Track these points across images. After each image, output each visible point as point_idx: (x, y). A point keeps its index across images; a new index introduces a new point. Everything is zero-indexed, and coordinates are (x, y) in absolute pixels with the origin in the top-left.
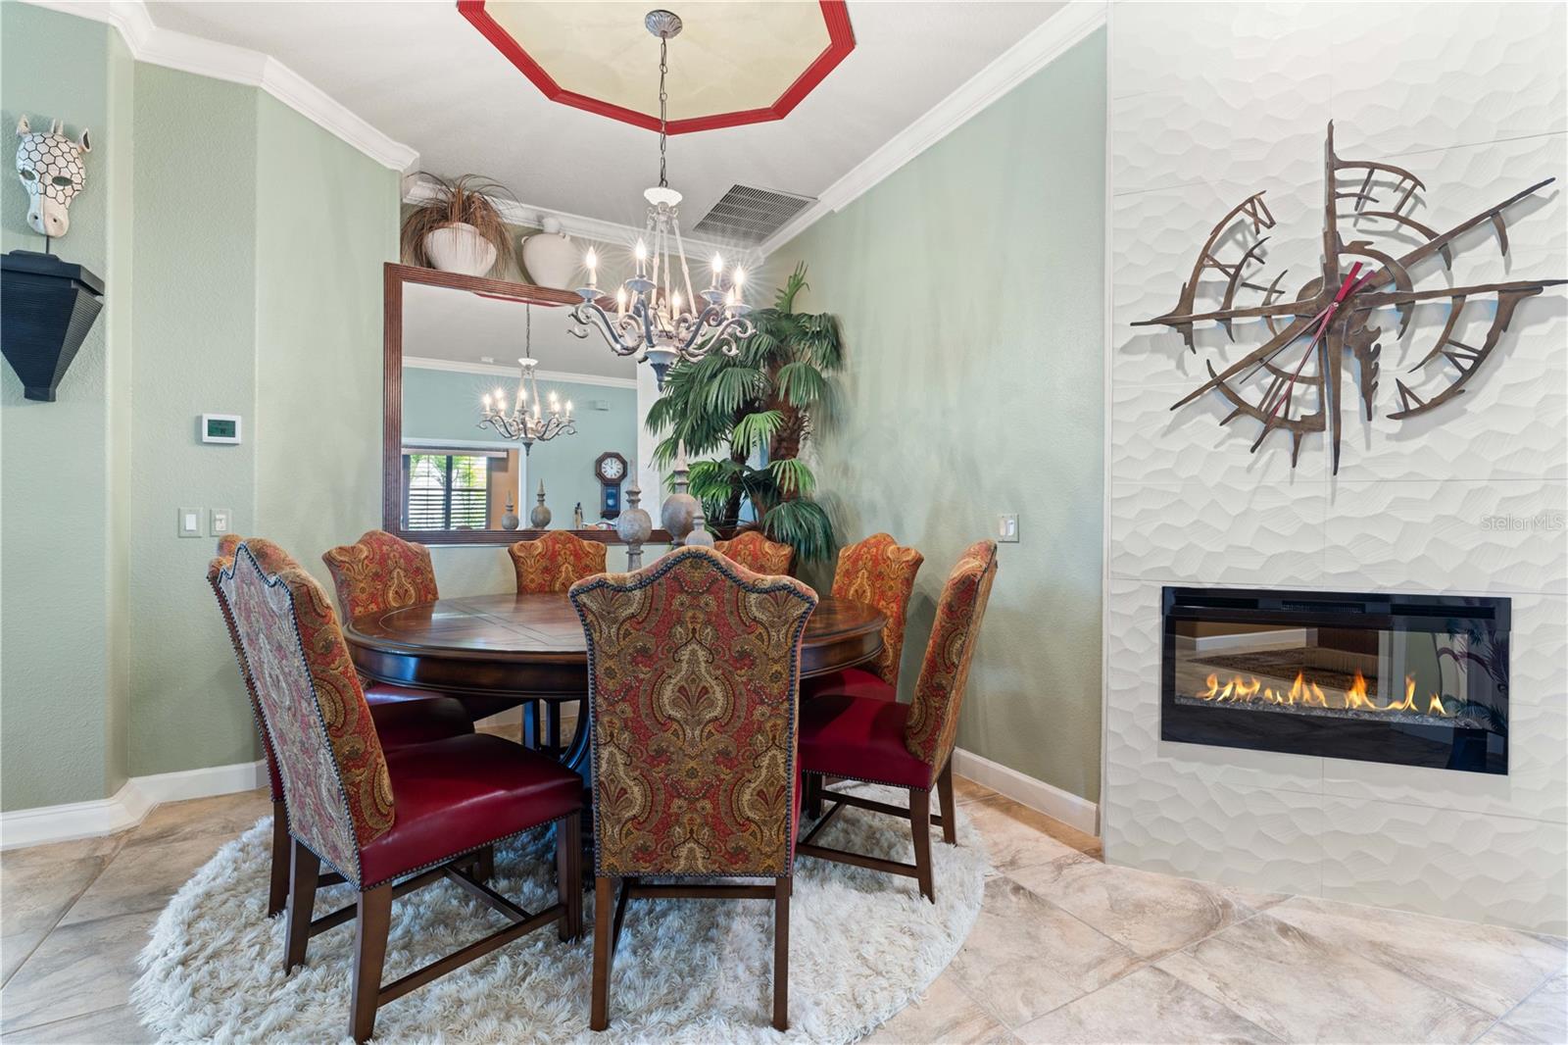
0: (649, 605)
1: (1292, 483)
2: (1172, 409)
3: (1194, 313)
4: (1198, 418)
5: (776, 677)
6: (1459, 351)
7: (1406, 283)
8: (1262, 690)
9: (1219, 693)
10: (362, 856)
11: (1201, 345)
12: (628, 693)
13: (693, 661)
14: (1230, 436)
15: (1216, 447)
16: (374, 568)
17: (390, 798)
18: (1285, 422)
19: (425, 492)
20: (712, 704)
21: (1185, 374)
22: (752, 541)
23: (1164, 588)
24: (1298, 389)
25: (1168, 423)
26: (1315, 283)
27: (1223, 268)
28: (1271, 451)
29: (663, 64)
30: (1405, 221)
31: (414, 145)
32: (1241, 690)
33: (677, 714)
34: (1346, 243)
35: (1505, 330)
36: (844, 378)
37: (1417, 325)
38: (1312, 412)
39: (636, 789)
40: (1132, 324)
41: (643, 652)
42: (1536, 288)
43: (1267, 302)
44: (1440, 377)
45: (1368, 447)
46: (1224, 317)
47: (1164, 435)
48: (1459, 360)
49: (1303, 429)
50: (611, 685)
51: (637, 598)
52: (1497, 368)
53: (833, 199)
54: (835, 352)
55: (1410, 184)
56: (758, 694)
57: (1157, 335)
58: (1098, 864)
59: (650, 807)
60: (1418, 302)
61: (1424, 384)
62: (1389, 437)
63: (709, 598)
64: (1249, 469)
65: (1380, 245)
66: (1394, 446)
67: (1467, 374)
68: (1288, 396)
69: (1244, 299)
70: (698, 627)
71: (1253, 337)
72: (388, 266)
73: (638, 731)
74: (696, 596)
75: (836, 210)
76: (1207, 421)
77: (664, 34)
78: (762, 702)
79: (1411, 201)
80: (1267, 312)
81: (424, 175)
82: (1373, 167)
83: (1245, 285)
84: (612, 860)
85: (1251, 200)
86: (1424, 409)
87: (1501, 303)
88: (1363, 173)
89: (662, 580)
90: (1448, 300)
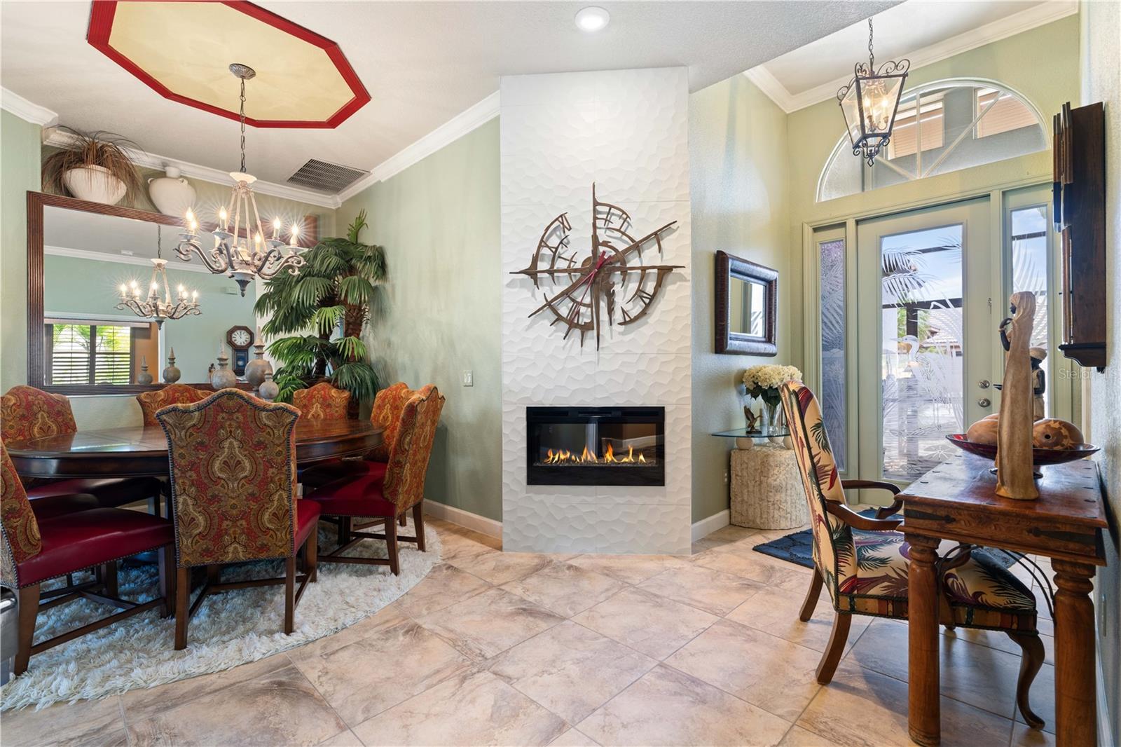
0: (204, 419)
1: (581, 354)
2: (529, 317)
3: (538, 269)
4: (540, 323)
5: (279, 453)
6: (645, 295)
7: (624, 263)
8: (571, 456)
9: (553, 459)
10: (18, 569)
11: (542, 285)
12: (193, 466)
13: (231, 446)
14: (555, 331)
15: (550, 336)
16: (21, 411)
17: (38, 536)
18: (577, 325)
19: (69, 355)
20: (243, 469)
21: (536, 300)
22: (323, 389)
23: (528, 408)
24: (583, 309)
25: (529, 323)
26: (589, 258)
27: (550, 248)
28: (573, 339)
29: (242, 96)
30: (623, 233)
31: (54, 108)
32: (562, 457)
33: (223, 476)
34: (601, 241)
35: (660, 286)
36: (388, 286)
37: (629, 281)
38: (588, 321)
39: (200, 518)
40: (511, 273)
41: (201, 444)
42: (670, 269)
43: (569, 266)
44: (638, 306)
45: (612, 338)
46: (551, 272)
47: (527, 330)
48: (644, 299)
49: (586, 328)
50: (183, 462)
51: (196, 416)
52: (658, 304)
53: (380, 173)
54: (382, 269)
55: (625, 217)
56: (269, 463)
57: (523, 279)
58: (500, 552)
59: (210, 526)
60: (629, 271)
61: (632, 309)
62: (620, 333)
63: (239, 415)
64: (564, 348)
65: (614, 243)
66: (621, 338)
67: (647, 305)
68: (578, 312)
70: (233, 430)
71: (564, 283)
72: (30, 194)
73: (200, 486)
74: (231, 414)
75: (382, 181)
76: (545, 322)
77: (243, 77)
78: (272, 467)
79: (626, 224)
80: (569, 271)
81: (62, 127)
82: (611, 207)
83: (559, 257)
84: (188, 558)
85: (561, 216)
86: (632, 321)
87: (659, 274)
88: (607, 209)
89: (211, 406)
90: (640, 271)
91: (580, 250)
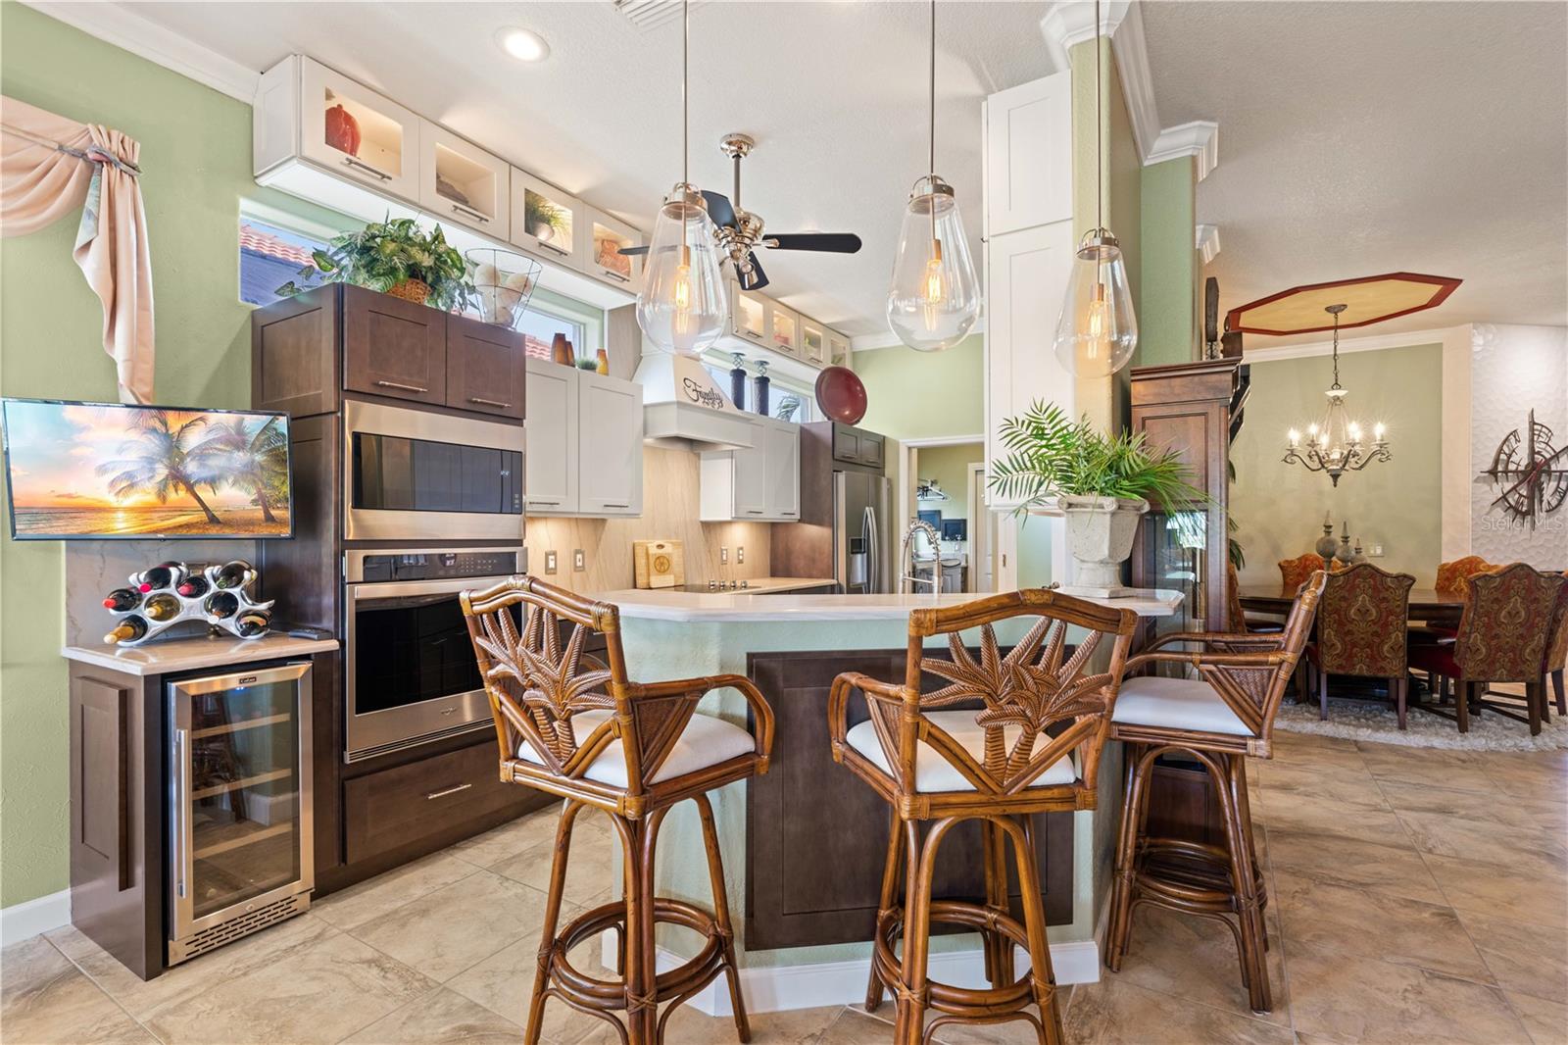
18: (1520, 512)
46: (1506, 472)
49: (1524, 515)
69: (1512, 467)
80: (1516, 472)
86: (1554, 509)
91: (1521, 458)
